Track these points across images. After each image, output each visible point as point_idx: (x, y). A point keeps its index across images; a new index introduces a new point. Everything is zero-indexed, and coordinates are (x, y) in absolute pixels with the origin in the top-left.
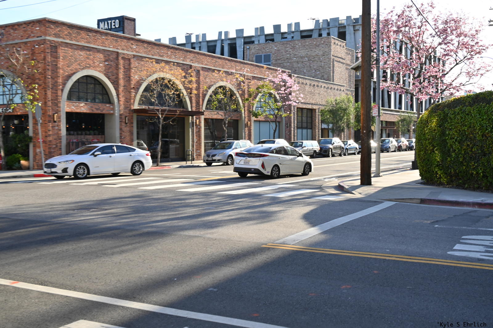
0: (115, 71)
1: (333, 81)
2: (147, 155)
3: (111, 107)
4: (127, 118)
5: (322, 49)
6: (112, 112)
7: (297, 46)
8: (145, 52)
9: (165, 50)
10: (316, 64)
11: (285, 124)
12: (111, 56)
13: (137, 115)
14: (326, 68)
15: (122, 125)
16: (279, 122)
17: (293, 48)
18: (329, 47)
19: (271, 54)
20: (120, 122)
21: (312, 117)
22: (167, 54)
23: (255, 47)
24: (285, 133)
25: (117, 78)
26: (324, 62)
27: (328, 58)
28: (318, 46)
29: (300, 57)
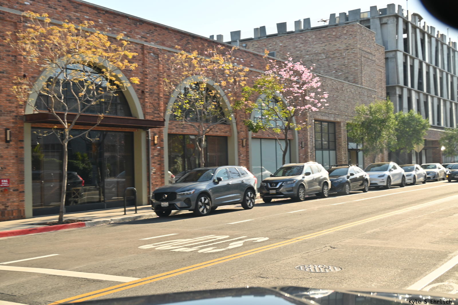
1: (362, 84)
4: (9, 131)
5: (345, 41)
7: (310, 40)
9: (91, 15)
10: (337, 61)
11: (299, 143)
13: (32, 128)
14: (351, 67)
16: (289, 140)
17: (305, 42)
18: (354, 38)
19: (275, 52)
21: (335, 133)
26: (349, 59)
27: (353, 53)
28: (339, 38)
29: (315, 54)
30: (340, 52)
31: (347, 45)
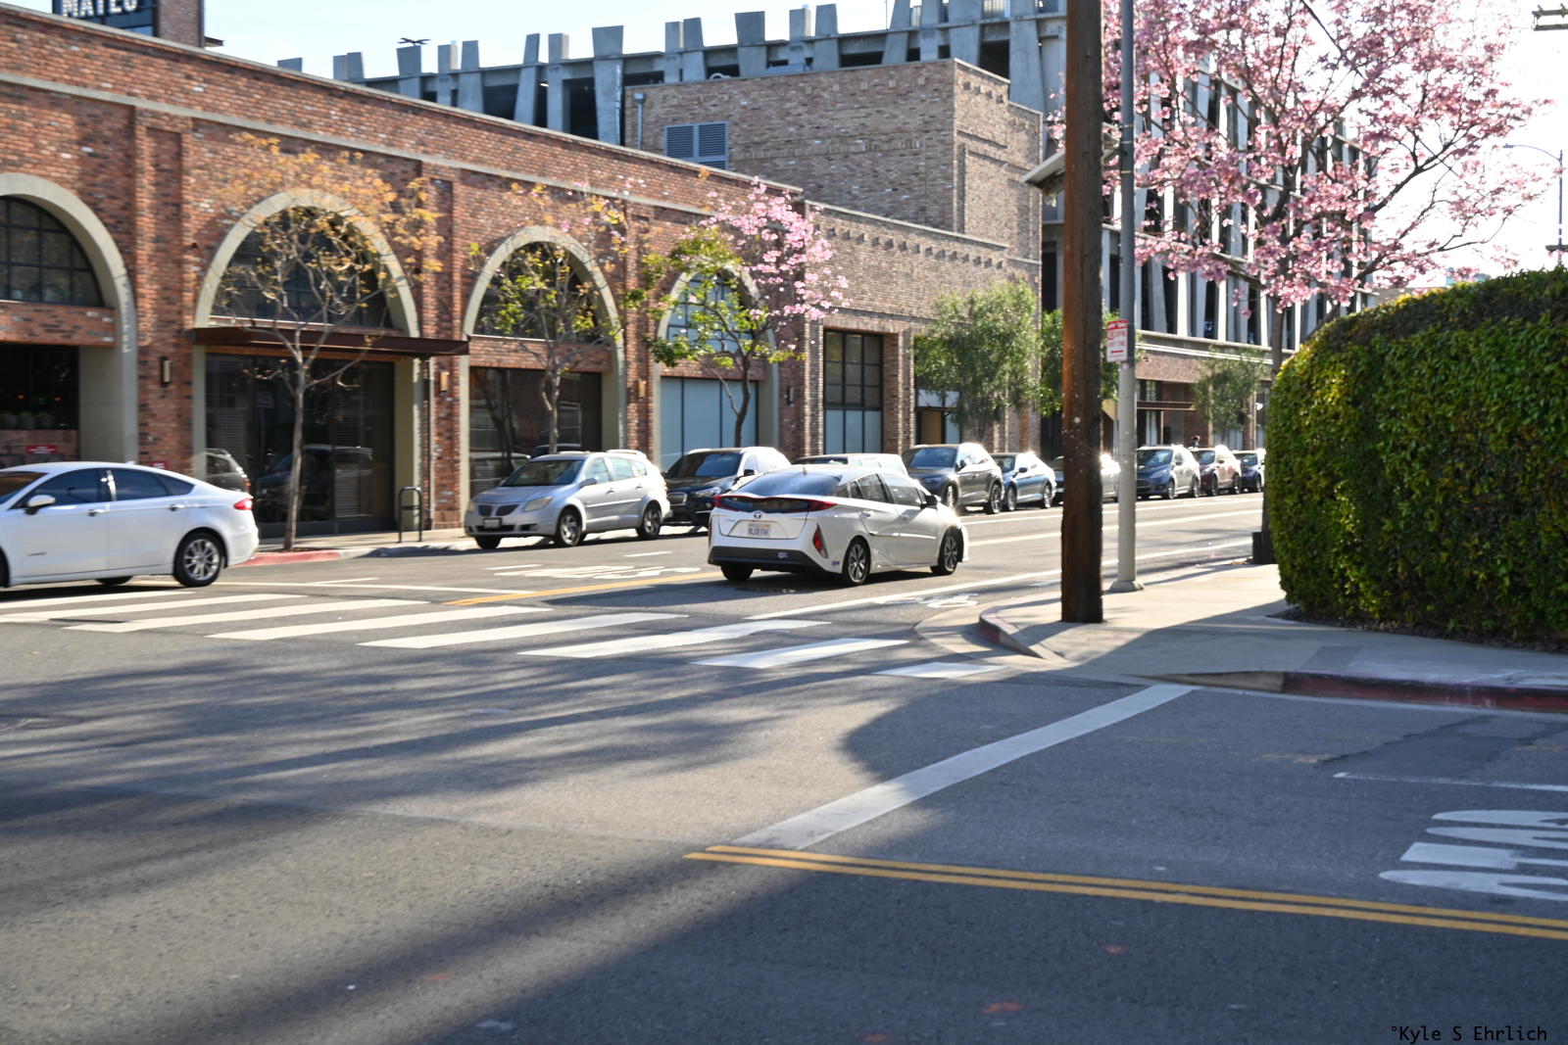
0: (121, 182)
1: (962, 229)
2: (239, 507)
3: (106, 320)
4: (167, 364)
5: (921, 107)
6: (107, 339)
7: (826, 95)
8: (241, 110)
9: (316, 103)
10: (898, 163)
11: (781, 390)
12: (107, 124)
13: (208, 354)
14: (934, 180)
15: (150, 391)
16: (756, 383)
17: (812, 102)
18: (944, 101)
19: (727, 123)
20: (141, 377)
21: (880, 365)
22: (328, 116)
23: (665, 97)
24: (781, 426)
25: (130, 208)
26: (928, 158)
27: (942, 142)
28: (905, 96)
29: (838, 136)
30: (907, 136)
31: (927, 118)
